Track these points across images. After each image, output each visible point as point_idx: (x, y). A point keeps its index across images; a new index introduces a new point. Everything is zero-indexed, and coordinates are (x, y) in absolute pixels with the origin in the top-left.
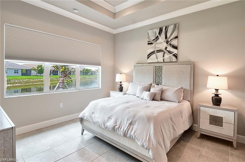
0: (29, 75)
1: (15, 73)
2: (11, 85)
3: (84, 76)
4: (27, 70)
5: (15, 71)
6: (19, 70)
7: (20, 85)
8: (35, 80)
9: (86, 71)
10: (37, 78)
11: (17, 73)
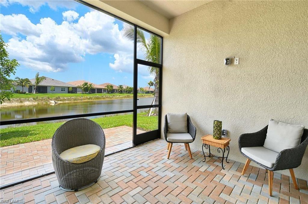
0: (75, 93)
1: (62, 90)
2: (62, 102)
3: (128, 94)
4: (73, 88)
5: (62, 89)
6: (66, 88)
7: (70, 102)
8: (82, 98)
9: (130, 90)
10: (84, 96)
11: (64, 90)
